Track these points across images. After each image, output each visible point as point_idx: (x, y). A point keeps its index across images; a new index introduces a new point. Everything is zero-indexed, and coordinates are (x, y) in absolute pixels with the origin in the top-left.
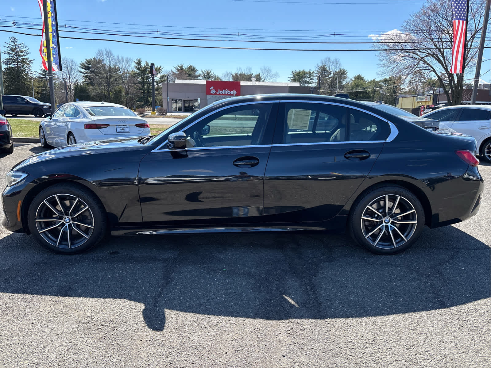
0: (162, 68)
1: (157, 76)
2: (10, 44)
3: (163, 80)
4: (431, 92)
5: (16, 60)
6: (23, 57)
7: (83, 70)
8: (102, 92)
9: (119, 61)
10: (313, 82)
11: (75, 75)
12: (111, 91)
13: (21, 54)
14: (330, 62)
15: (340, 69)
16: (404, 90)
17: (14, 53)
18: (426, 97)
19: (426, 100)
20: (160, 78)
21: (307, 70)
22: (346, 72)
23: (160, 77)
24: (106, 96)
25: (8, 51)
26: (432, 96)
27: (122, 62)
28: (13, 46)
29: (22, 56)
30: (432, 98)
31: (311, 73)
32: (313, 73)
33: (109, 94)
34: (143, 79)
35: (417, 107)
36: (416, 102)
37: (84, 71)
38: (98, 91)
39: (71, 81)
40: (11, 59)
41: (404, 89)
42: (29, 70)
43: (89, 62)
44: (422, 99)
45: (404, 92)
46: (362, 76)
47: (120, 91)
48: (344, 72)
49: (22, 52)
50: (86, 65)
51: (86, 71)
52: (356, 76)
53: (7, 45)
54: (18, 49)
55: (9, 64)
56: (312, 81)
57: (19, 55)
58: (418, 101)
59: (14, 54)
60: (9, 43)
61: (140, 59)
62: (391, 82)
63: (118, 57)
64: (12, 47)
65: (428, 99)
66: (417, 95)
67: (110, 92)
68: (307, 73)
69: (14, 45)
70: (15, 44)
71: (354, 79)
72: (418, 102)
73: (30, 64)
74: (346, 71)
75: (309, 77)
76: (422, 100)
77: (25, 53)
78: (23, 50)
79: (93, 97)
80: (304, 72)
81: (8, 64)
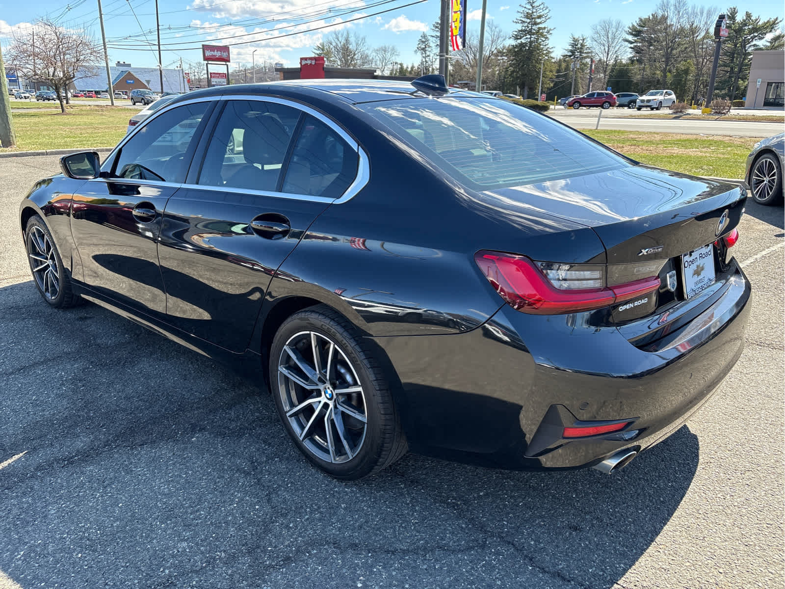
0: (781, 21)
1: (763, 38)
2: (525, 8)
3: (776, 44)
5: (530, 32)
6: (540, 26)
7: (630, 38)
8: (655, 74)
9: (696, 15)
11: (617, 47)
12: (670, 71)
13: (538, 21)
17: (528, 21)
20: (770, 42)
23: (771, 40)
24: (659, 80)
25: (522, 19)
27: (699, 17)
28: (529, 9)
29: (538, 24)
33: (665, 76)
34: (736, 46)
37: (634, 38)
38: (648, 72)
39: (609, 57)
40: (525, 31)
42: (545, 45)
43: (643, 23)
47: (687, 72)
49: (539, 17)
50: (638, 27)
51: (636, 39)
53: (521, 9)
54: (535, 14)
55: (520, 39)
57: (536, 24)
59: (529, 23)
60: (525, 6)
61: (735, 9)
63: (694, 8)
64: (528, 11)
67: (668, 74)
69: (531, 7)
70: (531, 5)
73: (548, 36)
77: (544, 19)
78: (542, 14)
79: (637, 84)
81: (518, 39)
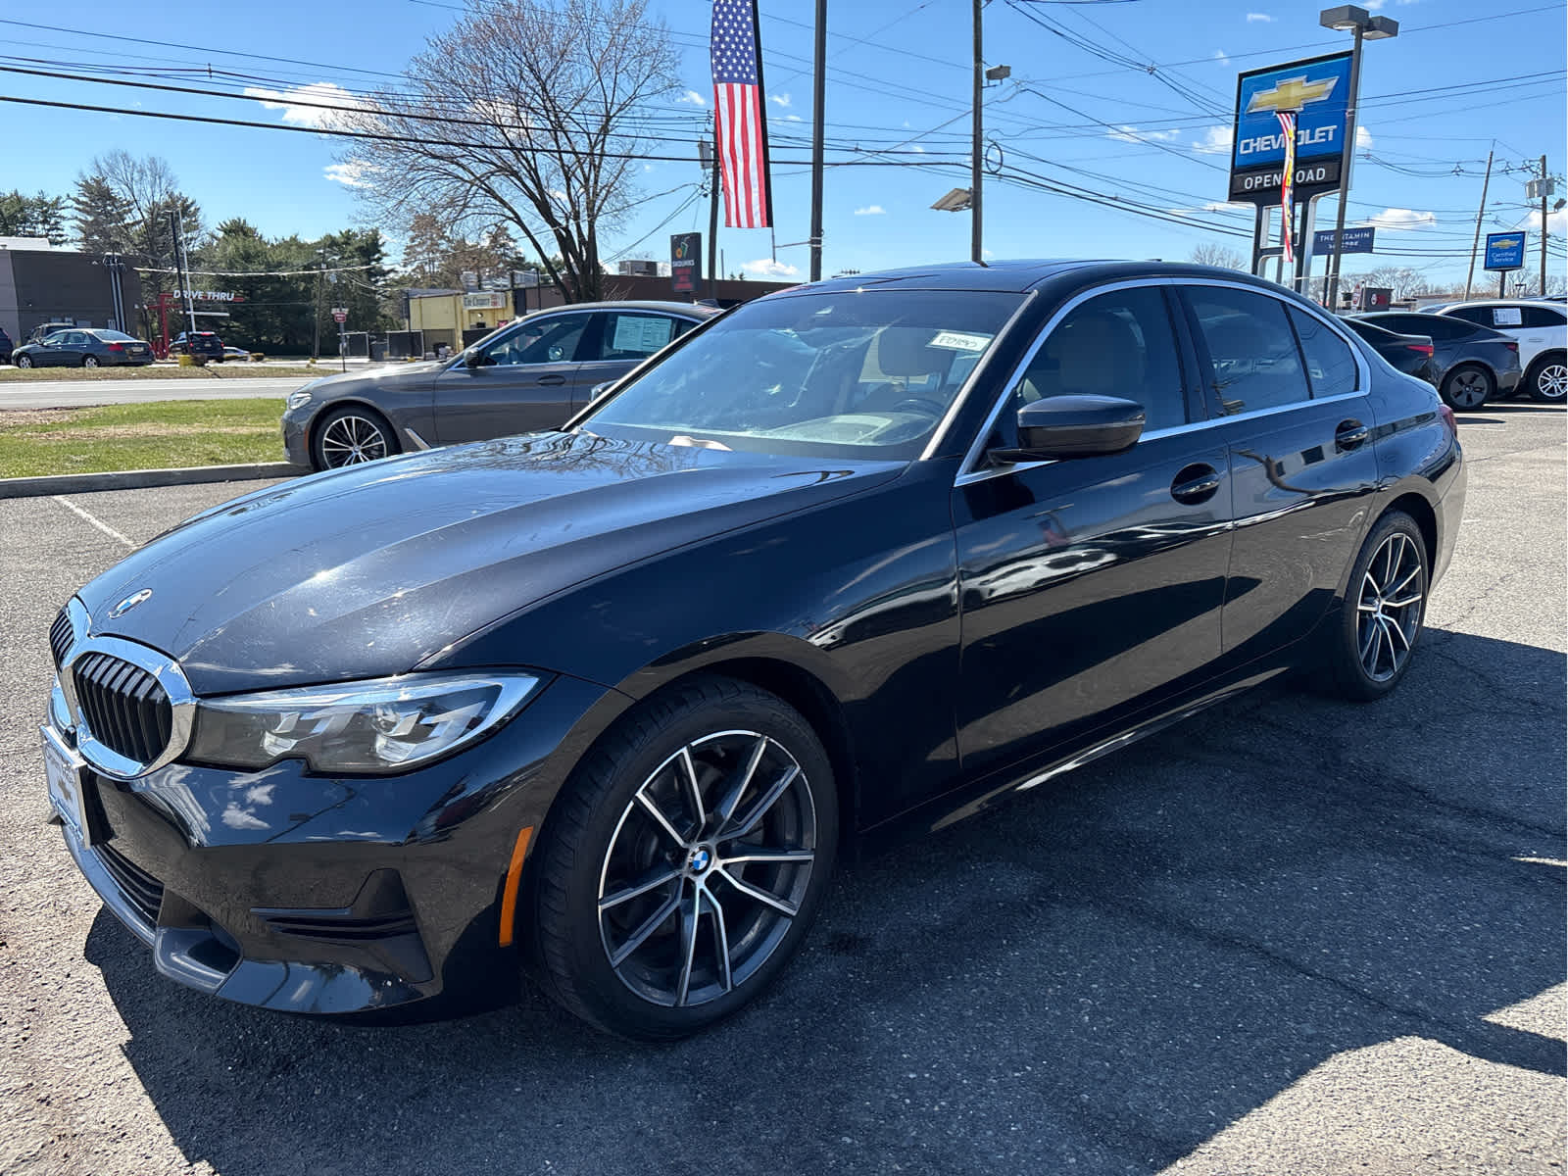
4: (504, 282)
10: (64, 238)
14: (129, 170)
15: (171, 196)
16: (392, 275)
18: (493, 296)
19: (495, 304)
21: (30, 194)
22: (192, 209)
26: (510, 294)
30: (510, 301)
31: (46, 204)
32: (57, 202)
35: (471, 326)
36: (466, 312)
41: (392, 271)
44: (482, 302)
45: (392, 279)
46: (250, 224)
48: (189, 207)
52: (228, 223)
56: (61, 236)
58: (471, 308)
62: (350, 248)
65: (499, 301)
66: (463, 289)
68: (30, 204)
71: (221, 234)
72: (470, 311)
74: (192, 203)
75: (45, 222)
76: (482, 304)
80: (19, 200)
